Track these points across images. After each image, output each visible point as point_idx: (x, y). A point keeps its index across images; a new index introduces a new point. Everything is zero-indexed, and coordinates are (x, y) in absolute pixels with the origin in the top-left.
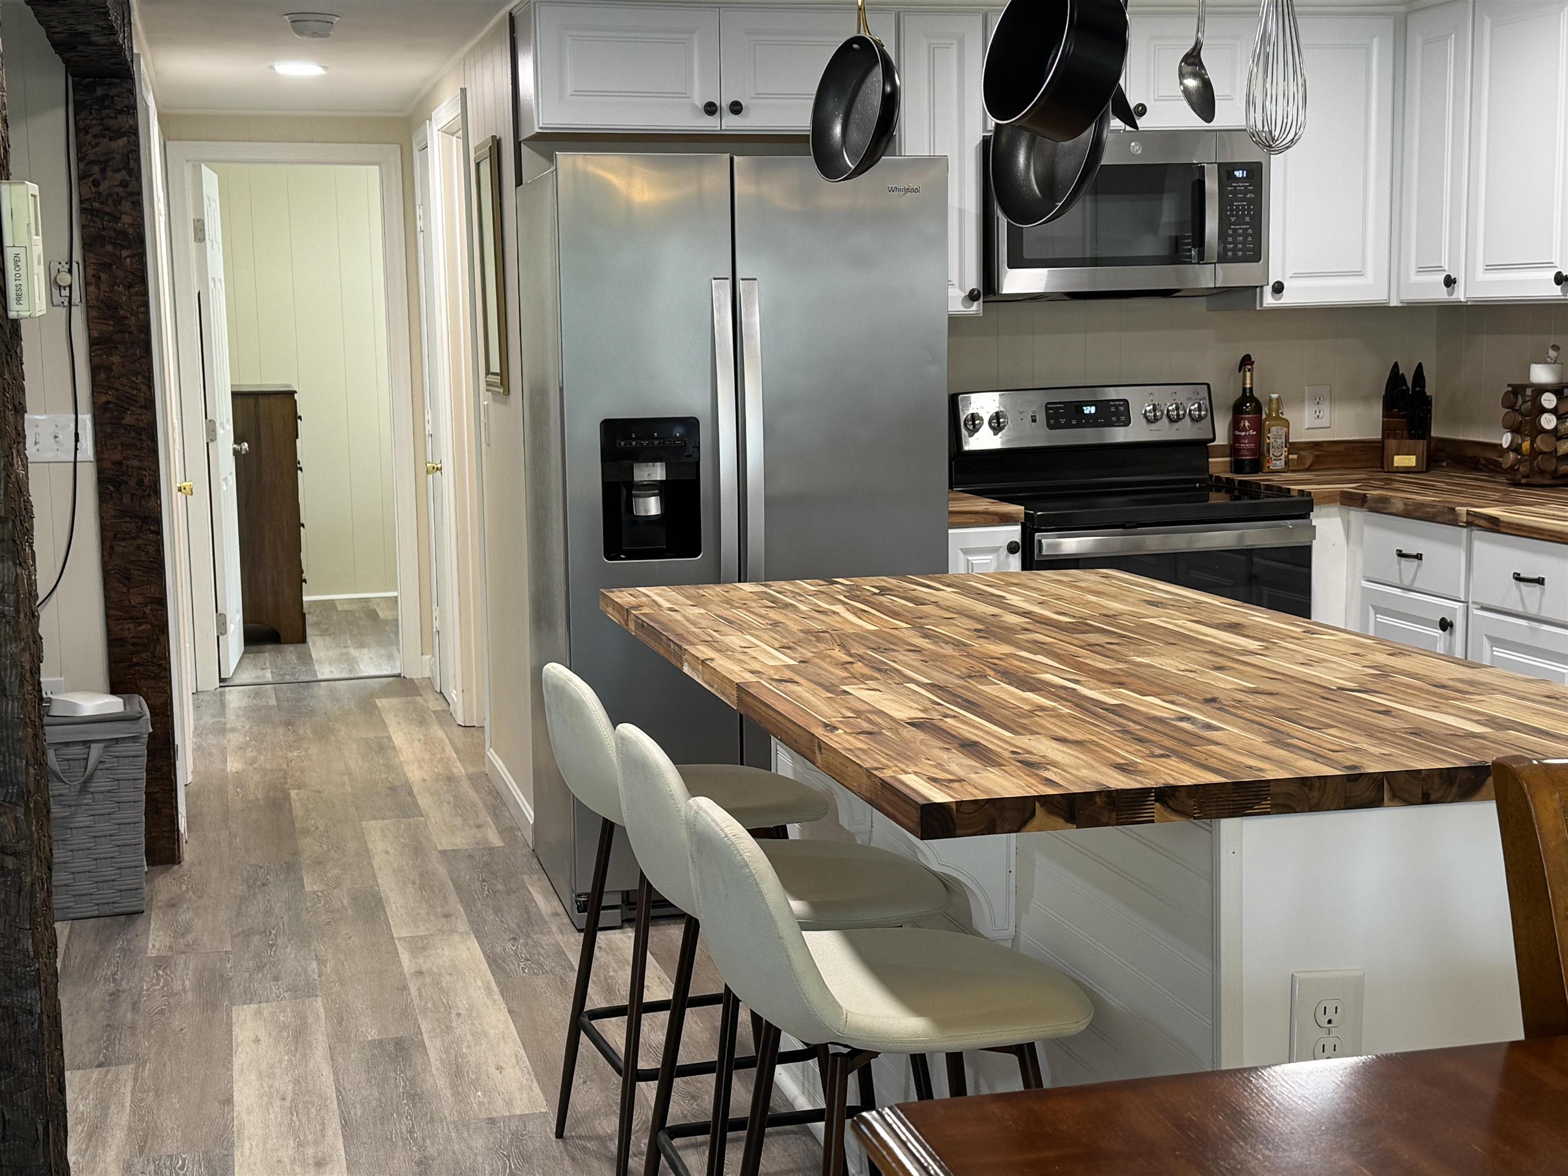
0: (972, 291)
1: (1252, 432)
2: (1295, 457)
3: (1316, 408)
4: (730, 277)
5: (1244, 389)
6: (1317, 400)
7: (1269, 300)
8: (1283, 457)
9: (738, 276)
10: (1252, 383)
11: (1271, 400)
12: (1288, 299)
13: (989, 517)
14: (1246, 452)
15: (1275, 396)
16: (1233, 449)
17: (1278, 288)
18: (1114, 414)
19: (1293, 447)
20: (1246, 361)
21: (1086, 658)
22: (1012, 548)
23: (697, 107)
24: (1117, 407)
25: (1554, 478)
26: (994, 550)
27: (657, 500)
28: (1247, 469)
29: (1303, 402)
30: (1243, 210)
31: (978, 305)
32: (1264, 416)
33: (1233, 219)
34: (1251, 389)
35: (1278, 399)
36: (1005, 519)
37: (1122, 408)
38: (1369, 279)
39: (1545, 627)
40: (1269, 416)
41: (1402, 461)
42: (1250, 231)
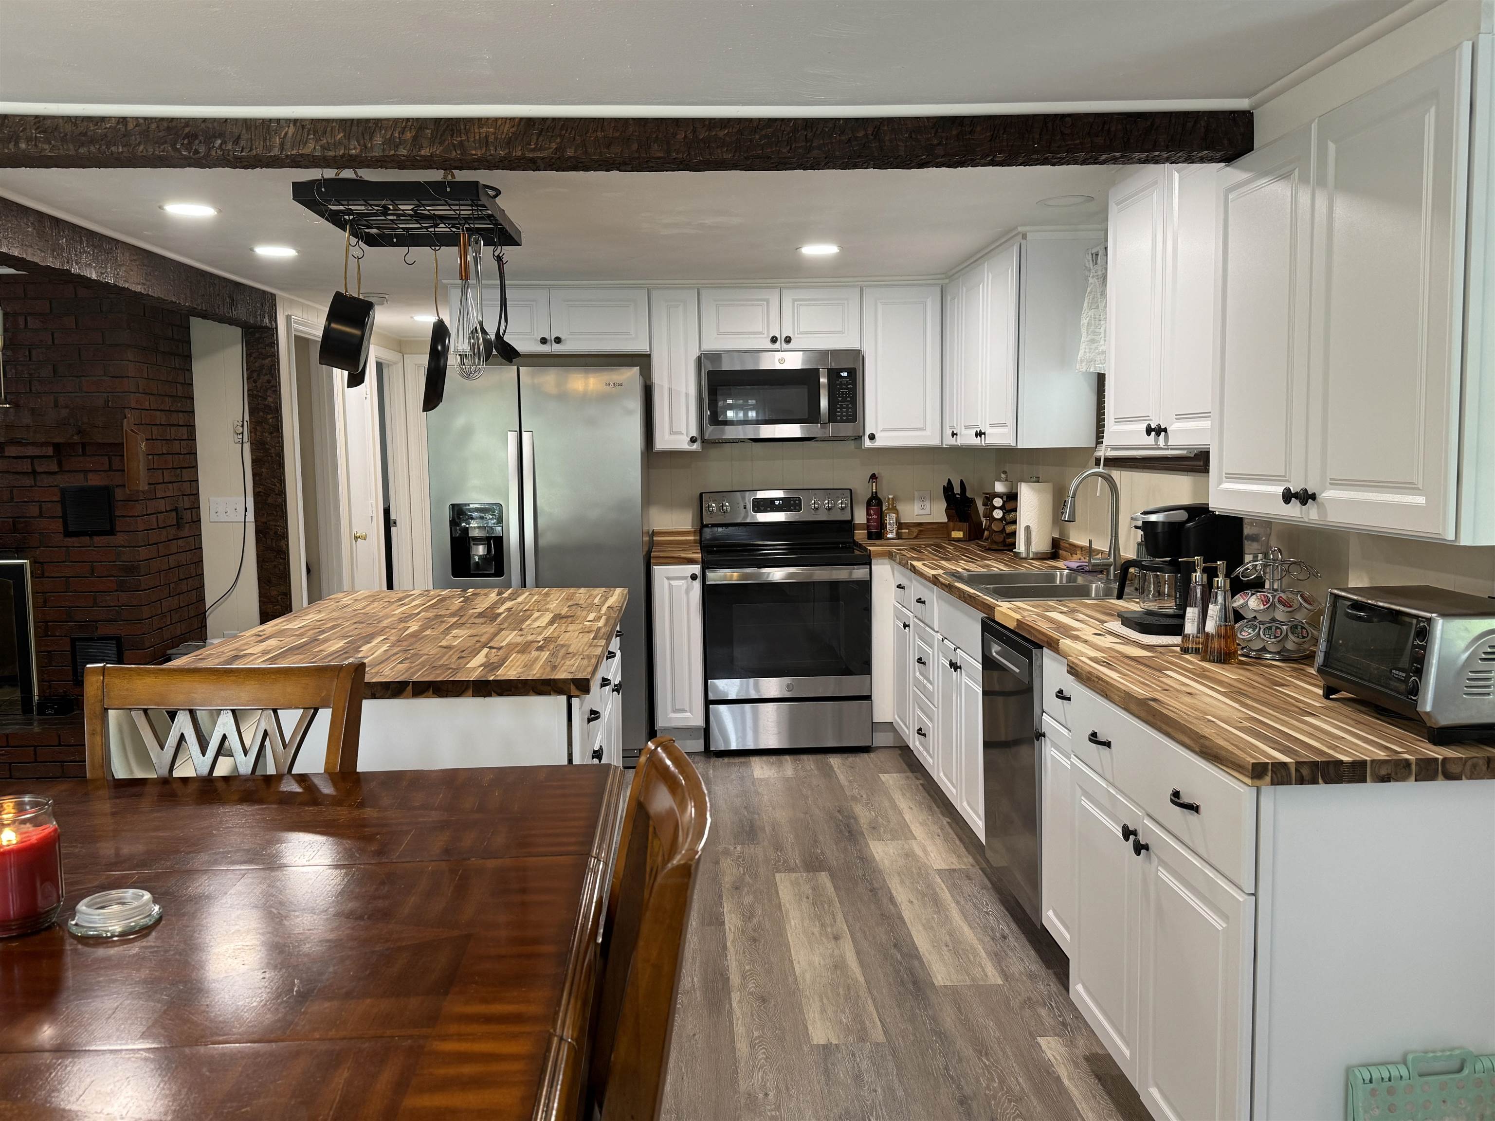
0: (692, 438)
1: (875, 517)
2: (907, 531)
3: (922, 503)
4: (518, 429)
5: (872, 492)
6: (922, 499)
7: (868, 443)
8: (894, 531)
9: (523, 430)
10: (876, 489)
11: (889, 499)
12: (879, 443)
13: (681, 560)
14: (871, 528)
15: (891, 497)
16: (868, 527)
17: (872, 437)
18: (792, 505)
19: (900, 525)
20: (873, 477)
22: (694, 577)
23: (536, 340)
24: (794, 501)
26: (685, 578)
27: (484, 547)
28: (874, 537)
29: (914, 500)
30: (846, 394)
31: (698, 445)
32: (884, 508)
33: (840, 399)
34: (876, 493)
35: (893, 498)
36: (691, 561)
37: (797, 502)
38: (928, 433)
39: (927, 628)
40: (888, 509)
41: (957, 534)
42: (850, 405)
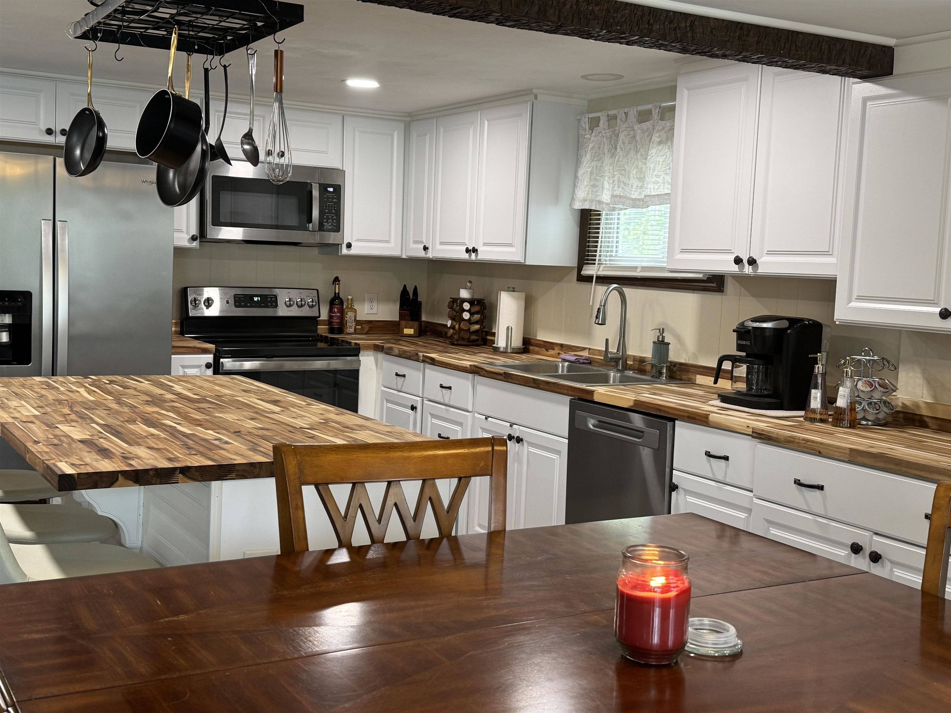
0: (193, 236)
1: (338, 314)
2: (360, 327)
3: (371, 304)
4: (52, 218)
5: (335, 293)
6: (371, 301)
7: (345, 251)
8: (353, 327)
9: (57, 219)
10: (339, 290)
11: (348, 299)
12: (354, 251)
13: (196, 350)
14: (334, 324)
15: (350, 297)
16: (330, 322)
17: (349, 246)
18: (269, 302)
19: (358, 322)
20: (336, 280)
21: (192, 414)
22: (208, 366)
23: (41, 130)
24: (271, 298)
25: (469, 342)
26: (199, 367)
27: (7, 334)
28: (336, 332)
29: (365, 301)
30: (332, 207)
31: (197, 243)
32: (345, 307)
33: (327, 211)
34: (339, 293)
35: (351, 299)
36: (205, 351)
37: (273, 299)
38: (392, 244)
39: (452, 409)
40: (347, 307)
41: (409, 331)
42: (335, 217)
